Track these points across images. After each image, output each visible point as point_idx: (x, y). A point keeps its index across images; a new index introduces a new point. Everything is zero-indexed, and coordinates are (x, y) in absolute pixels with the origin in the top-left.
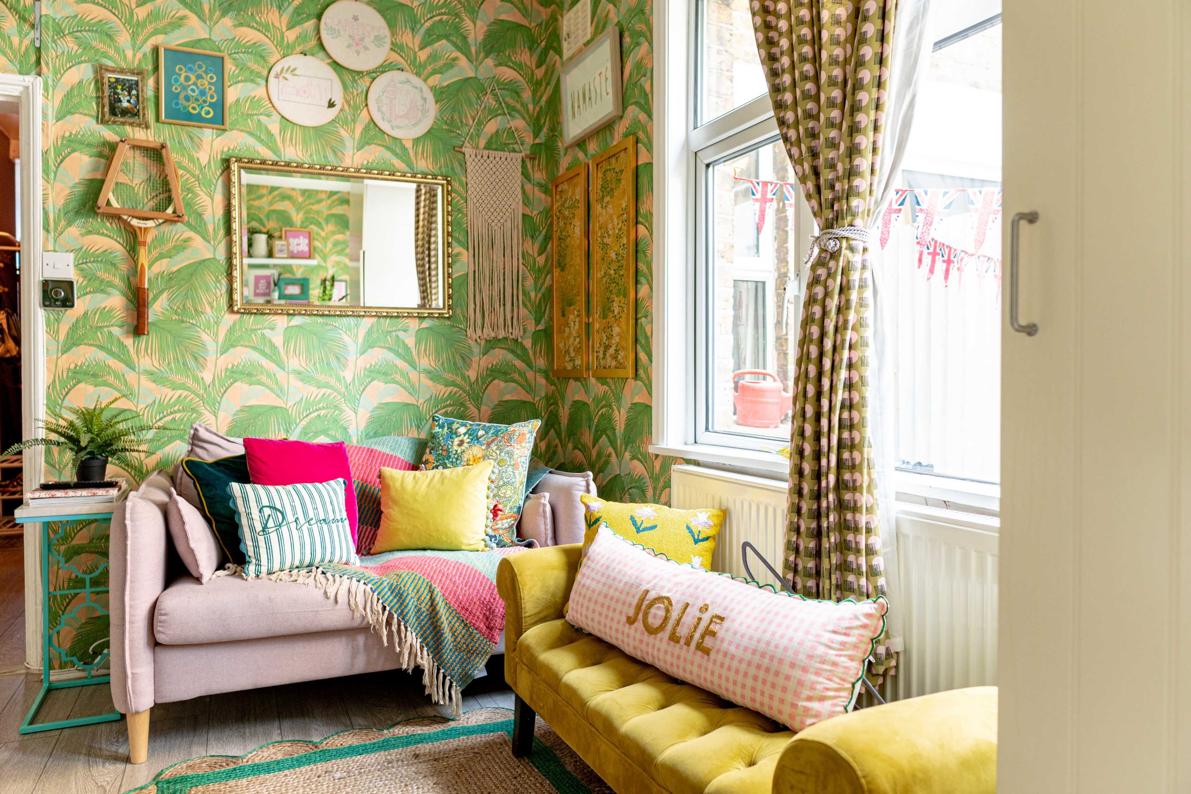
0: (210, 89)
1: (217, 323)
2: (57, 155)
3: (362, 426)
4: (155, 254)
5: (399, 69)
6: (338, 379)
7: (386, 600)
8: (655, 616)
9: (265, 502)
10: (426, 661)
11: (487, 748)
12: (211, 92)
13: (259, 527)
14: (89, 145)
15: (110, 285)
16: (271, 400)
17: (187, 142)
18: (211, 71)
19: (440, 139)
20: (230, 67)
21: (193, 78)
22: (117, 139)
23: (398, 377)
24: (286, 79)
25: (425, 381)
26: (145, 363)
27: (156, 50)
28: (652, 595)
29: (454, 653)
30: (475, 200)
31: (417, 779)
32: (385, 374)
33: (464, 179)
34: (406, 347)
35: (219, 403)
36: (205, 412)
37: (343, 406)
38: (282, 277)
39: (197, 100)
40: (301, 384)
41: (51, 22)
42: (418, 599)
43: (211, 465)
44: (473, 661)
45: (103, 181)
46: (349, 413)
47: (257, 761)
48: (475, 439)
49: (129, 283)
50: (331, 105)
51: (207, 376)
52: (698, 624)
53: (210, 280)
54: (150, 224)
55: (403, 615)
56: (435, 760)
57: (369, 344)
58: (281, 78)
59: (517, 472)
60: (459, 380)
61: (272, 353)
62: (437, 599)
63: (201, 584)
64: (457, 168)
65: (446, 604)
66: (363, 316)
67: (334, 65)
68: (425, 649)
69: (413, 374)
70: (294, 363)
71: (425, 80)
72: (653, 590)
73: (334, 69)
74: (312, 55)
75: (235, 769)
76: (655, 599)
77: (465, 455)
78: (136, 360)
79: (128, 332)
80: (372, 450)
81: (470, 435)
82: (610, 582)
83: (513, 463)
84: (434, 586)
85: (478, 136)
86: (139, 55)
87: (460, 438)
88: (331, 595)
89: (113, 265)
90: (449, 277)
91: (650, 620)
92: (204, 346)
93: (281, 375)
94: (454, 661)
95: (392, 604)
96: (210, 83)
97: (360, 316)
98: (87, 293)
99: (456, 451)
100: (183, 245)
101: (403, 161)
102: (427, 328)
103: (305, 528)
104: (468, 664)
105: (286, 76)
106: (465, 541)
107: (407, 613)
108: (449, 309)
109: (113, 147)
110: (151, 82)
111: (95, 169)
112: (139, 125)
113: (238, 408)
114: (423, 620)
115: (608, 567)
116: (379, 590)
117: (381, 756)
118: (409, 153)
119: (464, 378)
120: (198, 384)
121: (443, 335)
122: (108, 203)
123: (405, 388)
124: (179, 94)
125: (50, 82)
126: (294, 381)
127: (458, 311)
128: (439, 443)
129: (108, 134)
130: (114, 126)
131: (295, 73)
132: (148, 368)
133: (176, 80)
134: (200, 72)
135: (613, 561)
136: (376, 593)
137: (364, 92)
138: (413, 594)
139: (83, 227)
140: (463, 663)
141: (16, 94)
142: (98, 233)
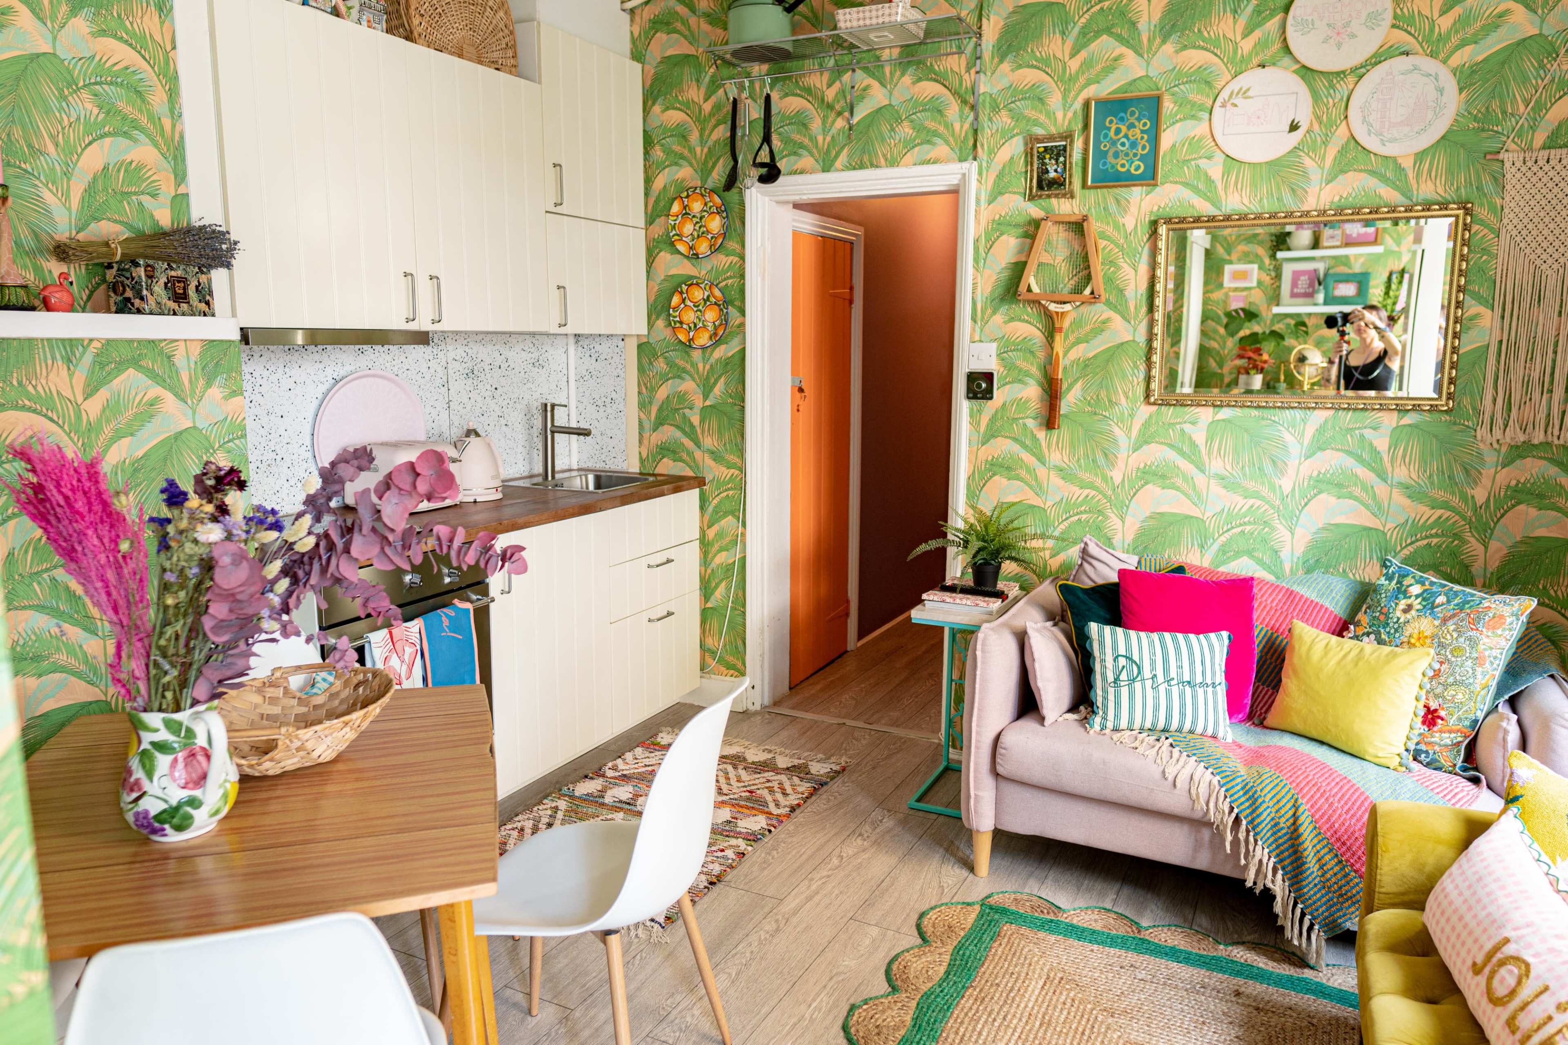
0: (1142, 138)
1: (1132, 416)
2: (987, 241)
3: (1300, 550)
4: (1072, 338)
5: (1403, 53)
6: (1272, 488)
7: (1236, 800)
8: (1503, 980)
9: (1122, 651)
10: (1279, 887)
11: (1331, 1025)
12: (1143, 142)
13: (1111, 678)
14: (1016, 226)
15: (1028, 374)
16: (1186, 508)
17: (1113, 207)
18: (1144, 116)
19: (1462, 146)
20: (1168, 106)
21: (1124, 129)
22: (1041, 214)
23: (1357, 491)
24: (1236, 106)
25: (1399, 499)
26: (1055, 458)
27: (1087, 105)
28: (1510, 950)
29: (1319, 890)
30: (1515, 233)
31: (1221, 1022)
32: (1339, 485)
33: (1498, 201)
34: (1374, 450)
35: (1127, 507)
36: (1112, 515)
37: (1276, 523)
38: (1331, 271)
39: (1127, 155)
40: (1223, 492)
41: (988, 99)
42: (1277, 812)
43: (1086, 591)
44: (1347, 909)
45: (1025, 264)
46: (1282, 532)
47: (1075, 922)
48: (1429, 606)
49: (1046, 371)
50: (1294, 127)
51: (1117, 476)
52: (1545, 1023)
53: (1127, 366)
54: (1067, 307)
55: (1253, 824)
56: (1257, 1009)
57: (1319, 445)
58: (1229, 105)
59: (1479, 670)
60: (1455, 501)
61: (1191, 453)
62: (1302, 819)
63: (1043, 725)
64: (1489, 186)
65: (1315, 828)
66: (1314, 408)
67: (1304, 71)
68: (1280, 872)
69: (1381, 489)
70: (1216, 466)
71: (1444, 62)
72: (1516, 942)
73: (1303, 78)
74: (1274, 64)
75: (1051, 921)
76: (1512, 958)
77: (1408, 627)
78: (1047, 454)
79: (1041, 425)
80: (1292, 592)
81: (1424, 599)
82: (1472, 902)
83: (1475, 655)
84: (1300, 801)
85: (1533, 128)
86: (1070, 114)
87: (1409, 601)
88: (1170, 774)
89: (1031, 352)
90: (1453, 353)
91: (1495, 982)
92: (1115, 441)
93: (1199, 479)
94: (1319, 899)
95: (1243, 807)
96: (1142, 132)
97: (1309, 408)
98: (1007, 383)
99: (1399, 619)
100: (1102, 327)
101: (1397, 188)
102: (1410, 425)
103: (1162, 689)
104: (1339, 910)
105: (1235, 101)
106: (1371, 750)
107: (1259, 824)
108: (1448, 399)
109: (1036, 224)
110: (1078, 144)
111: (1020, 252)
112: (1064, 196)
113: (1148, 514)
114: (1280, 838)
115: (1480, 879)
116: (1229, 786)
117: (1197, 974)
118: (1406, 176)
119: (1464, 498)
120: (1107, 482)
121: (1435, 436)
122: (1029, 290)
123: (1367, 507)
124: (1107, 151)
125: (984, 164)
126: (1216, 489)
127: (1466, 401)
128: (1379, 602)
129: (1034, 210)
130: (1040, 201)
131: (1249, 94)
132: (1058, 464)
133: (1106, 136)
134: (1132, 120)
135: (1490, 874)
136: (1223, 789)
137: (1345, 99)
138: (1271, 804)
139: (1007, 314)
140: (1331, 906)
141: (956, 182)
142: (1020, 320)
